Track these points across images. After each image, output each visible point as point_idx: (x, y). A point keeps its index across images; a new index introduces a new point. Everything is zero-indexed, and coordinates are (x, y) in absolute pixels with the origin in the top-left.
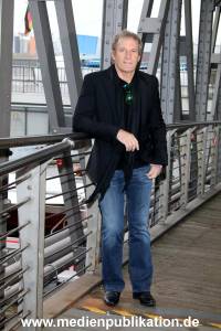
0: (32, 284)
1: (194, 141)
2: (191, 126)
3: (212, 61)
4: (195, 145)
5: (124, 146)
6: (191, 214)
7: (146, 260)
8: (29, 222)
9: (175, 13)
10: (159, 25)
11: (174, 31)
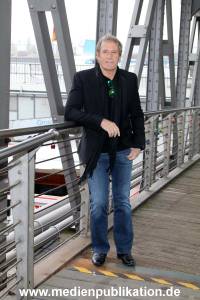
0: (23, 255)
1: (174, 123)
2: (172, 112)
3: (190, 59)
4: (175, 127)
5: (107, 133)
6: (171, 182)
7: (128, 227)
8: (20, 202)
9: (159, 22)
10: (145, 32)
11: (158, 36)
